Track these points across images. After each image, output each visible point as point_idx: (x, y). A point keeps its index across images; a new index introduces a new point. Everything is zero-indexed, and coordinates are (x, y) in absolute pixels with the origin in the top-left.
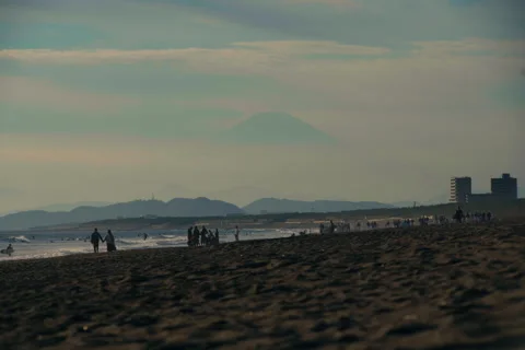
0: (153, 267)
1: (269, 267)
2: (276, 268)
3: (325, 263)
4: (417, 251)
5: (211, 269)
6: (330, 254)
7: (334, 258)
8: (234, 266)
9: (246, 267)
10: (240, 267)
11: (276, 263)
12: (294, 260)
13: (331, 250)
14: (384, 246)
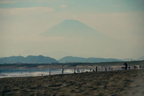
0: (15, 85)
1: (61, 86)
2: (64, 87)
3: (85, 85)
4: (124, 81)
5: (38, 87)
6: (88, 81)
7: (89, 83)
8: (47, 86)
9: (52, 86)
10: (49, 86)
11: (65, 85)
12: (72, 84)
13: (89, 80)
14: (111, 79)
